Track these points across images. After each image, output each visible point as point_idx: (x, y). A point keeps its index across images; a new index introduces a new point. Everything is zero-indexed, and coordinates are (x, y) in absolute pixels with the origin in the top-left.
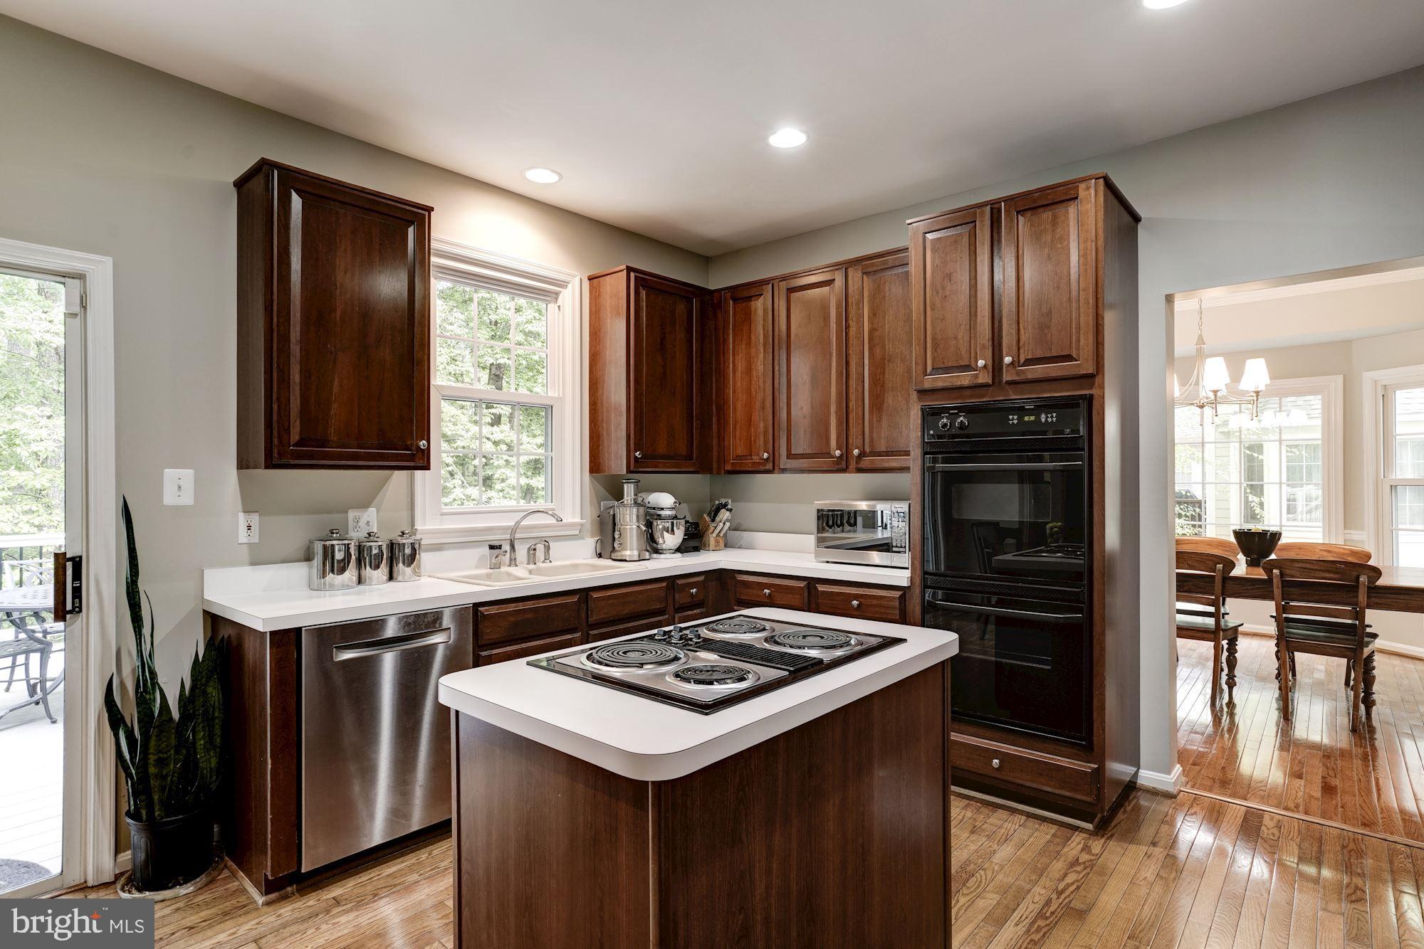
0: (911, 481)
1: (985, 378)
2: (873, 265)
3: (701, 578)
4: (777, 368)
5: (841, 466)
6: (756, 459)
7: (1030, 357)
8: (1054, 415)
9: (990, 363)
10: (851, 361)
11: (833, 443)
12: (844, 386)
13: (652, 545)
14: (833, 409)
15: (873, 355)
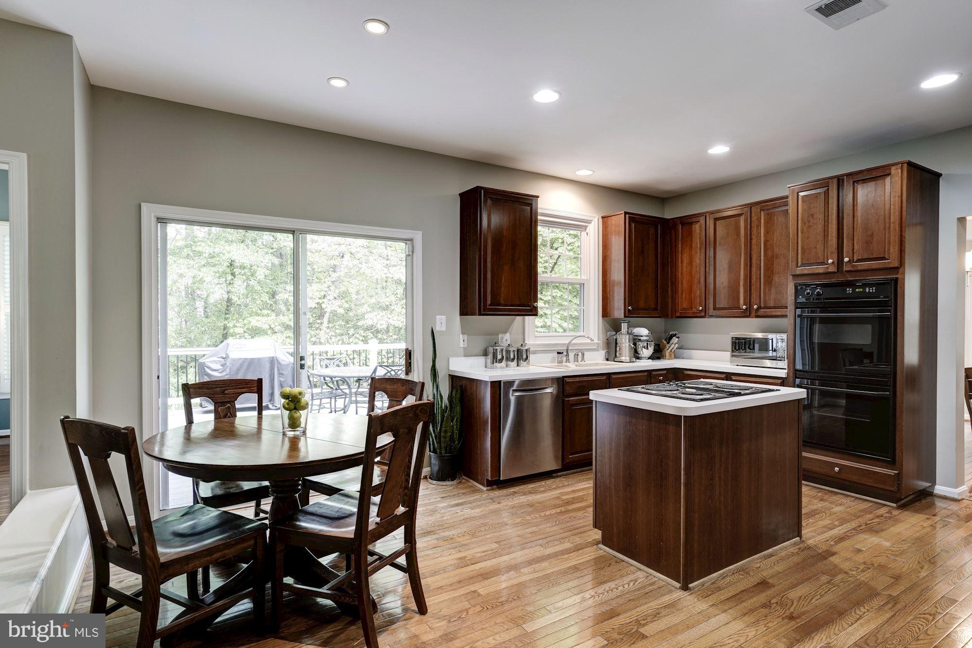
0: (787, 322)
1: (832, 269)
2: (767, 205)
3: (665, 372)
4: (707, 261)
5: (747, 314)
6: (694, 310)
7: (860, 258)
8: (874, 288)
9: (836, 261)
10: (753, 257)
11: (742, 301)
12: (749, 271)
13: (636, 355)
14: (742, 283)
15: (766, 254)
